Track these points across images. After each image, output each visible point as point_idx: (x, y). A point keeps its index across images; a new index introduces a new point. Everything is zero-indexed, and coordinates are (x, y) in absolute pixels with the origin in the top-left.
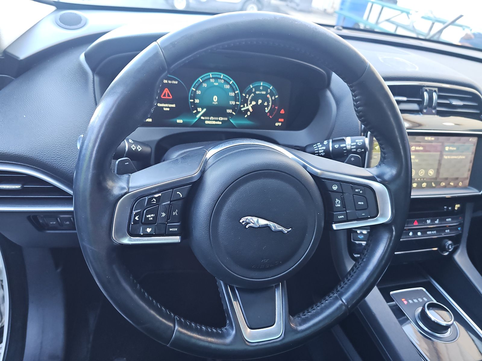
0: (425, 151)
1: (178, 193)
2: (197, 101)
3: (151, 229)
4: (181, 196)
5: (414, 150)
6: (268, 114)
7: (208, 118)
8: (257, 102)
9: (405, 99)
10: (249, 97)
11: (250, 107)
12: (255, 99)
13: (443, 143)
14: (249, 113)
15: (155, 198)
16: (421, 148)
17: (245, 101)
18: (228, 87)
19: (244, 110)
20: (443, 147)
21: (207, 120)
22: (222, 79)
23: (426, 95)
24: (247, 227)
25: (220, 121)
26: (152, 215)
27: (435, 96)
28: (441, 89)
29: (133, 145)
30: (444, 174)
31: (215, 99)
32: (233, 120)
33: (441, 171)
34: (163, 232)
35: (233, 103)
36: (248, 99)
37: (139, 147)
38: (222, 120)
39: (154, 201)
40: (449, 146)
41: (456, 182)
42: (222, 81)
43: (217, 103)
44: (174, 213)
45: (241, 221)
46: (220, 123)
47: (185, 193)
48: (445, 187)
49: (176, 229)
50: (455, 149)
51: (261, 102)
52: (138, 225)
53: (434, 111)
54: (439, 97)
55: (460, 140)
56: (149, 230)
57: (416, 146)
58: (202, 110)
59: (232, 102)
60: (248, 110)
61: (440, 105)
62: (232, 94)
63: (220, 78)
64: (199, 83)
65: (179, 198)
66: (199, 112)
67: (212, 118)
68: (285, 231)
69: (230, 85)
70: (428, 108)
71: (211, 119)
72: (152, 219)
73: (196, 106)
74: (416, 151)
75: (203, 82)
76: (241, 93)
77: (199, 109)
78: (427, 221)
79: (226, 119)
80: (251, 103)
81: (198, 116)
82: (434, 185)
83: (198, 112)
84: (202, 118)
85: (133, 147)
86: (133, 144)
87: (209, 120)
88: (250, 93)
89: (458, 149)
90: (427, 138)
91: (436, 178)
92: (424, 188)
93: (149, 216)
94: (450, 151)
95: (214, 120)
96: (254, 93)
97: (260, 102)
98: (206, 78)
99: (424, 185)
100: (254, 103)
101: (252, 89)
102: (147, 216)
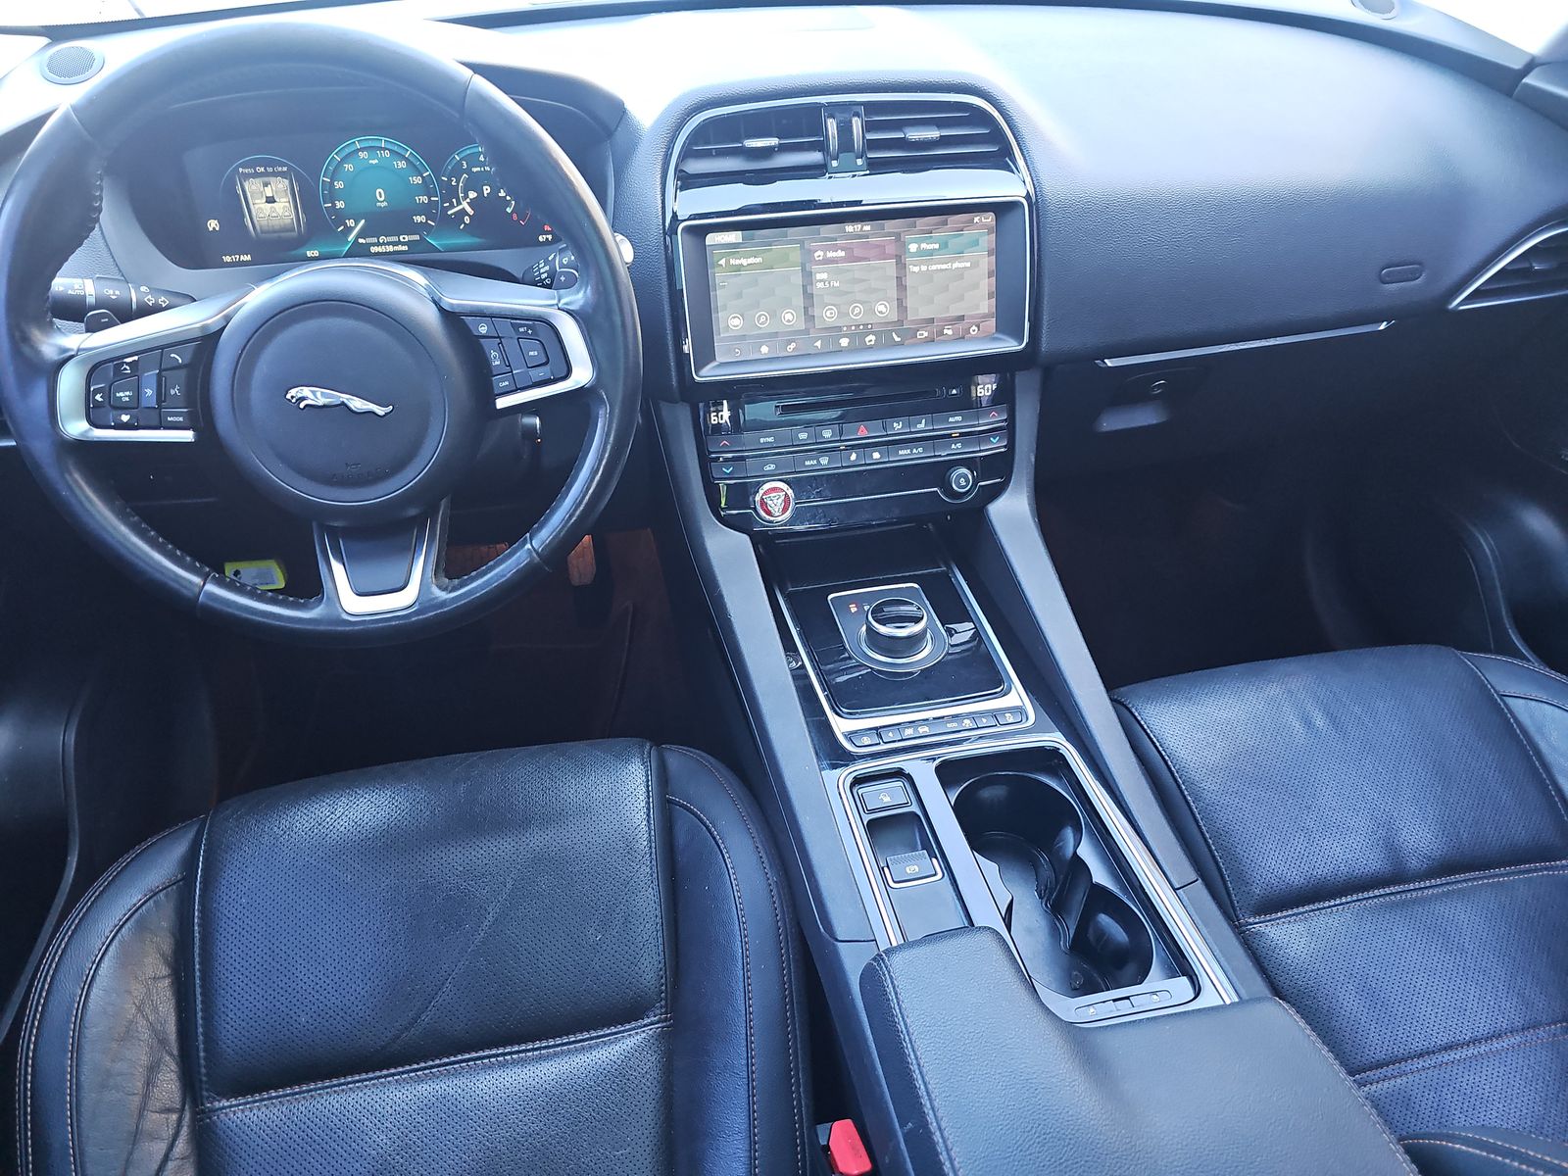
0: (851, 258)
1: (172, 355)
2: (340, 205)
3: (128, 417)
4: (180, 361)
5: (821, 258)
6: (515, 216)
7: (375, 240)
8: (480, 192)
9: (773, 141)
10: (458, 182)
11: (465, 205)
12: (474, 183)
13: (898, 236)
14: (467, 220)
15: (127, 364)
16: (841, 254)
17: (451, 194)
18: (402, 164)
19: (454, 214)
20: (902, 245)
21: (374, 245)
22: (385, 149)
23: (832, 126)
24: (302, 405)
25: (403, 244)
26: (128, 393)
27: (857, 124)
28: (871, 107)
29: (150, 297)
30: (918, 310)
31: (380, 195)
32: (434, 240)
33: (910, 303)
34: (156, 423)
35: (425, 199)
36: (458, 185)
37: (163, 298)
38: (407, 240)
39: (125, 369)
40: (919, 241)
41: (960, 326)
42: (387, 154)
43: (385, 204)
44: (172, 392)
45: (288, 396)
46: (405, 248)
47: (188, 357)
48: (930, 341)
49: (181, 419)
50: (937, 246)
51: (489, 191)
52: (103, 410)
53: (859, 162)
54: (869, 127)
55: (945, 223)
56: (125, 418)
57: (825, 249)
58: (356, 224)
59: (421, 197)
60: (463, 212)
61: (873, 145)
62: (418, 180)
63: (381, 148)
64: (335, 164)
65: (175, 364)
66: (351, 229)
67: (382, 239)
68: (380, 411)
69: (407, 159)
70: (841, 155)
71: (381, 241)
72: (127, 399)
73: (340, 217)
74: (827, 261)
75: (344, 160)
76: (437, 173)
77: (351, 223)
78: (895, 425)
79: (417, 237)
80: (466, 197)
81: (351, 238)
82: (897, 339)
83: (349, 230)
84: (361, 241)
85: (149, 300)
86: (147, 294)
87: (378, 244)
88: (457, 172)
89: (944, 245)
90: (849, 228)
91: (900, 322)
92: (871, 347)
93: (121, 394)
94: (921, 253)
95: (389, 244)
96: (469, 171)
97: (487, 190)
98: (347, 151)
99: (871, 339)
100: (472, 195)
101: (460, 163)
102: (118, 395)
